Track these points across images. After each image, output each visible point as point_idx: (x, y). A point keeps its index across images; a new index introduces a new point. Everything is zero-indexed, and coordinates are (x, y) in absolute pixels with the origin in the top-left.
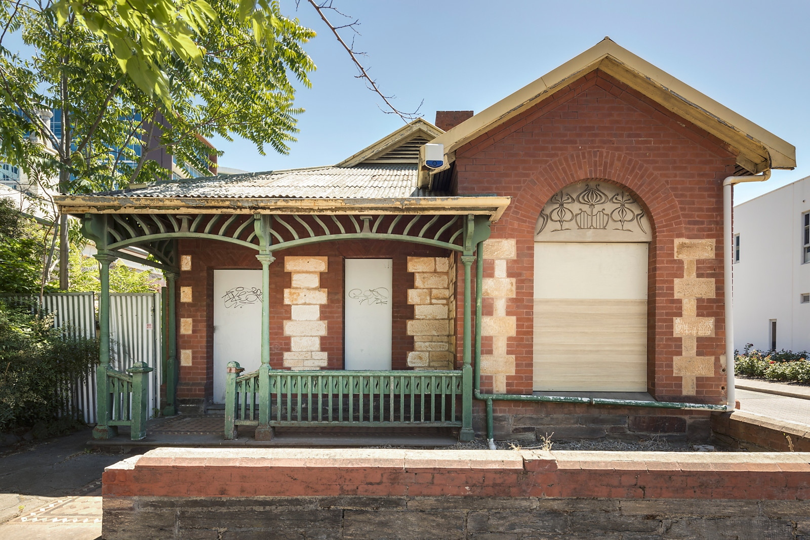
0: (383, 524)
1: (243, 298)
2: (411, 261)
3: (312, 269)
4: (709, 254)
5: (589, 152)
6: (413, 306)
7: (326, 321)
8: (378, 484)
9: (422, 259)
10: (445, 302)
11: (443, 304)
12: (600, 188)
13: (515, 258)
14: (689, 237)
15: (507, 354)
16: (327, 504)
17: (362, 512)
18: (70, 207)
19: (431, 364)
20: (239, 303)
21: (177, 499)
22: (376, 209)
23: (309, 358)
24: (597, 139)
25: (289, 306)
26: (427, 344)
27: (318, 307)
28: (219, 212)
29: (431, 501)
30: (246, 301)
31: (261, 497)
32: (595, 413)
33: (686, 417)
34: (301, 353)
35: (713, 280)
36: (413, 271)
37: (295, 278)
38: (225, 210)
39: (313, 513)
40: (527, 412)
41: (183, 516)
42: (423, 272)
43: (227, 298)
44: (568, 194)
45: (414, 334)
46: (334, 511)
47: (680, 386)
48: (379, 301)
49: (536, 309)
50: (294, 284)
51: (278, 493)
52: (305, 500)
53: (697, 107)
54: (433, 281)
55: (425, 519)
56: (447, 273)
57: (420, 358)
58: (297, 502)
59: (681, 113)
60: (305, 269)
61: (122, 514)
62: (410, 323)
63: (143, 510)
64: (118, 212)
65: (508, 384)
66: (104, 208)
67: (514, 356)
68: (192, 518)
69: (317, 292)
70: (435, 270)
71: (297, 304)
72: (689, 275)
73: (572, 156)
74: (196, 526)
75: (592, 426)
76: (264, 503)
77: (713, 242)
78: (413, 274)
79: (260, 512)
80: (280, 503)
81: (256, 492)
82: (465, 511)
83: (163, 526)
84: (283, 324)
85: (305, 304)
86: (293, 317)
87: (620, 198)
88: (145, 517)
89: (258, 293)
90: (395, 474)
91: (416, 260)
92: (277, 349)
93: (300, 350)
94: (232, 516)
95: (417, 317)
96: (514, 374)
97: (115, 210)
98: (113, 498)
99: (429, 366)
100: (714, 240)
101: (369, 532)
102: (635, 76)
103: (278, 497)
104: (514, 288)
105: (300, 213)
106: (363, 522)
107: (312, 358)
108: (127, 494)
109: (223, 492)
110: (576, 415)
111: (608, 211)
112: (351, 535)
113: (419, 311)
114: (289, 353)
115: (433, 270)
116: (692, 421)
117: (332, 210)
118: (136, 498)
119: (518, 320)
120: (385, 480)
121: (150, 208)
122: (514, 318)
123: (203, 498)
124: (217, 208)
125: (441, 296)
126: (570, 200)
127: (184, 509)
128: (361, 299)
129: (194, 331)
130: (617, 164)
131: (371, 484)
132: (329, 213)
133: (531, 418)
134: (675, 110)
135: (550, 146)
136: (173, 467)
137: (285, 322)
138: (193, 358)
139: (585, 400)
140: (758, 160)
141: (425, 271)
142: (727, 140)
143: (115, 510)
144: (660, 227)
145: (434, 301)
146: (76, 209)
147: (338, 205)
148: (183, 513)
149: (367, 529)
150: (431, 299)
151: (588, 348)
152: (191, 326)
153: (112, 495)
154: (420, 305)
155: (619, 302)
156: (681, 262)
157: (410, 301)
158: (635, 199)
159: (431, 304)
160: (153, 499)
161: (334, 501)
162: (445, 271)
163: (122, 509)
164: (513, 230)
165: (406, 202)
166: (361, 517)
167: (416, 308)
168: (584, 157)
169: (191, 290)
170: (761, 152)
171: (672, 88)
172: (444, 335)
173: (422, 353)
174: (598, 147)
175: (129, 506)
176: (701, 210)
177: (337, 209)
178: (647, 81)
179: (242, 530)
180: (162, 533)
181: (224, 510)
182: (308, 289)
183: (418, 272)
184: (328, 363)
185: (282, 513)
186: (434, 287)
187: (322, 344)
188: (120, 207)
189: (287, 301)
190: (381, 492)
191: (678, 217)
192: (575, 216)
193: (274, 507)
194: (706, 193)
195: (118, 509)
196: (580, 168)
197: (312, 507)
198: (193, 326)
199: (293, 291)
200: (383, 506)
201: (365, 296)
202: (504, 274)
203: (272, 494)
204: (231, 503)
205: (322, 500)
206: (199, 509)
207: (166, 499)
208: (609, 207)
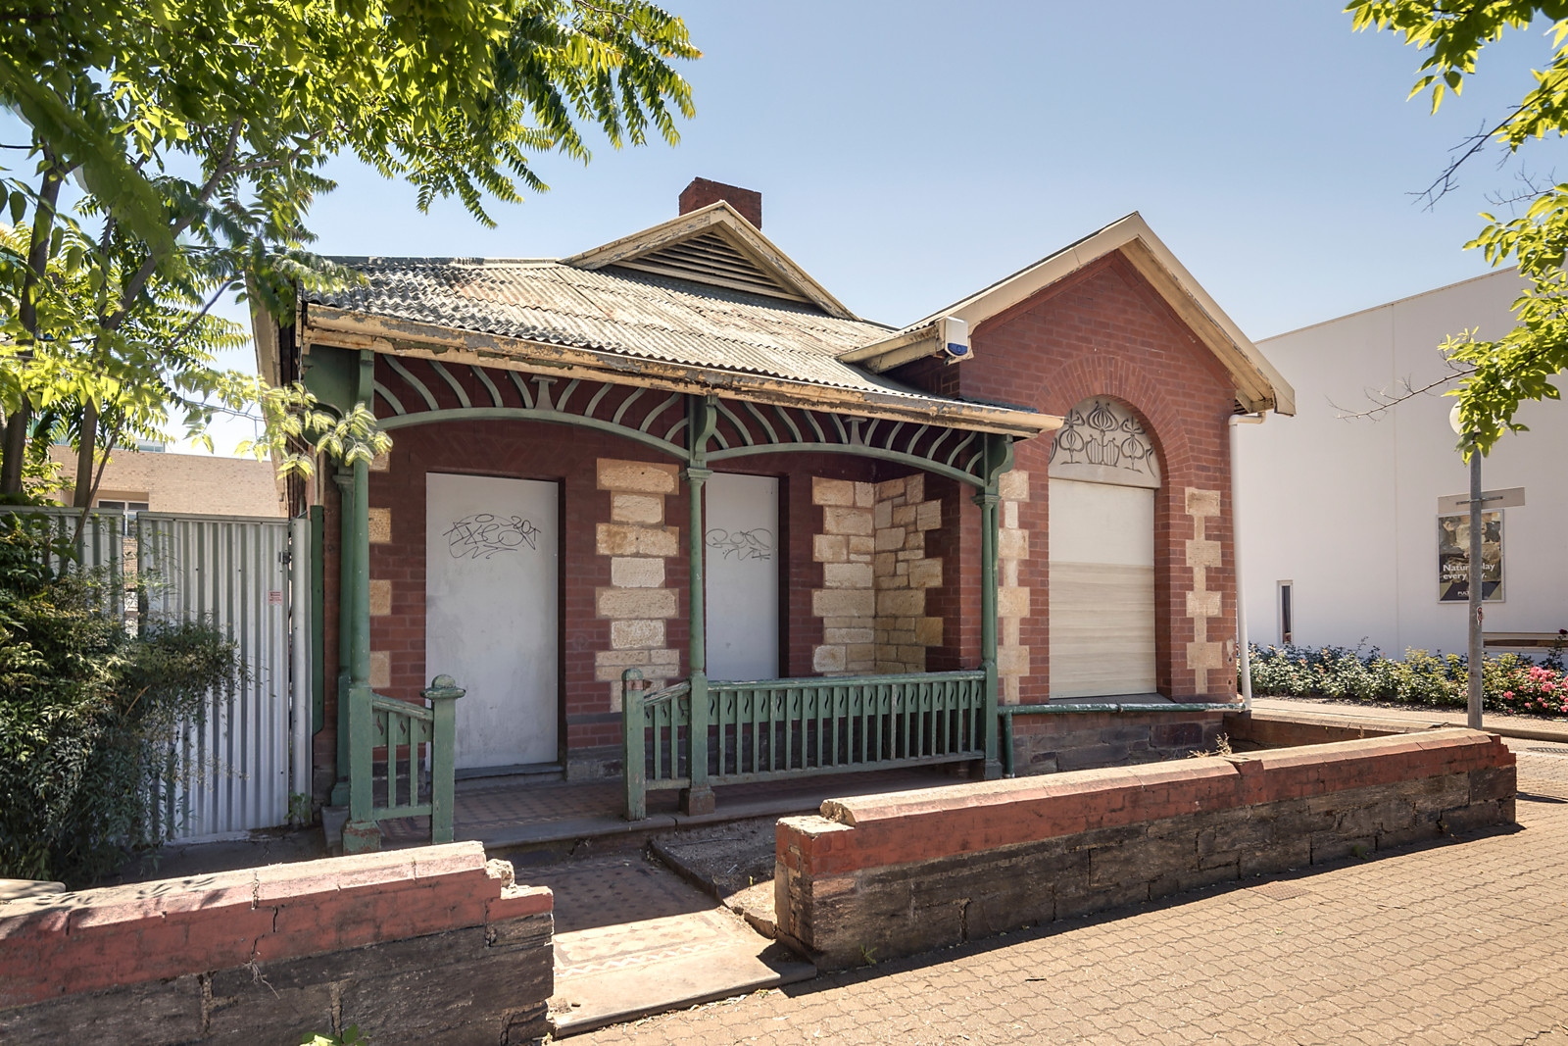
0: (1128, 861)
1: (492, 537)
2: (818, 484)
3: (651, 488)
4: (1214, 510)
5: (1105, 358)
6: (821, 564)
7: (677, 590)
8: (1121, 809)
9: (835, 483)
10: (868, 558)
11: (866, 563)
12: (1110, 408)
13: (1028, 500)
14: (1198, 488)
15: (1021, 644)
16: (1071, 843)
17: (1107, 849)
18: (329, 330)
19: (850, 667)
20: (482, 549)
21: (911, 865)
22: (892, 411)
23: (644, 662)
24: (1113, 342)
25: (608, 559)
26: (844, 631)
27: (661, 562)
28: (646, 383)
29: (1168, 824)
30: (499, 545)
31: (1006, 847)
32: (1118, 723)
33: (1202, 723)
34: (630, 653)
35: (1219, 543)
36: (822, 503)
37: (618, 501)
38: (657, 382)
39: (1061, 858)
40: (1047, 730)
41: (918, 891)
42: (837, 506)
43: (455, 536)
44: (1078, 413)
45: (824, 614)
46: (1081, 852)
47: (1193, 682)
48: (757, 554)
49: (1052, 575)
50: (616, 514)
51: (1025, 837)
52: (1051, 843)
53: (1217, 325)
54: (851, 524)
55: (1164, 847)
56: (871, 510)
57: (833, 656)
58: (1043, 847)
59: (1193, 326)
60: (637, 487)
61: (839, 902)
62: (817, 594)
63: (867, 890)
64: (441, 357)
65: (1022, 690)
66: (408, 345)
67: (1027, 647)
68: (930, 891)
69: (660, 532)
70: (854, 503)
71: (622, 556)
72: (1199, 536)
73: (1087, 360)
74: (935, 902)
75: (1117, 743)
76: (1009, 855)
77: (1216, 494)
78: (821, 508)
79: (1007, 868)
80: (1026, 851)
81: (1001, 841)
82: (1195, 831)
83: (895, 910)
84: (594, 595)
85: (637, 555)
86: (615, 581)
87: (1129, 424)
88: (872, 899)
89: (526, 528)
90: (1135, 795)
91: (825, 484)
92: (583, 645)
93: (628, 646)
94: (976, 879)
95: (827, 584)
96: (1028, 675)
97: (436, 353)
98: (828, 877)
99: (846, 670)
100: (1219, 492)
101: (1114, 874)
102: (1160, 268)
103: (1024, 844)
104: (1027, 546)
105: (786, 404)
106: (1109, 861)
107: (650, 663)
108: (846, 869)
109: (965, 846)
110: (1100, 730)
111: (1118, 443)
112: (1098, 881)
113: (831, 573)
114: (608, 653)
115: (850, 503)
116: (1207, 726)
117: (832, 405)
118: (859, 873)
119: (1032, 593)
120: (1127, 804)
121: (512, 358)
122: (1027, 590)
123: (941, 859)
124: (643, 376)
125: (863, 549)
126: (1080, 422)
127: (919, 879)
128: (726, 548)
129: (395, 609)
130: (1132, 380)
131: (1114, 811)
132: (825, 409)
133: (1052, 739)
134: (1189, 321)
135: (1065, 341)
136: (905, 817)
137: (598, 590)
138: (394, 670)
139: (1113, 706)
140: (1255, 398)
141: (839, 503)
142: (1232, 368)
143: (831, 897)
144: (1172, 471)
145: (853, 557)
146: (341, 337)
147: (853, 399)
148: (918, 885)
149: (1113, 870)
150: (848, 554)
151: (1098, 634)
152: (389, 597)
153: (827, 874)
154: (832, 563)
155: (1127, 569)
156: (1191, 518)
157: (818, 556)
158: (1146, 428)
159: (849, 561)
160: (881, 870)
161: (1079, 840)
162: (869, 506)
163: (841, 894)
164: (1025, 457)
165: (945, 409)
166: (1108, 856)
167: (827, 567)
168: (1100, 365)
169: (389, 515)
170: (1263, 390)
171: (1196, 296)
172: (866, 616)
173: (836, 648)
174: (1114, 353)
175: (850, 887)
176: (1207, 452)
177: (843, 404)
178: (1173, 281)
179: (988, 896)
180: (895, 921)
181: (966, 872)
182: (642, 527)
183: (830, 506)
184: (681, 671)
185: (1028, 866)
186: (853, 532)
187: (669, 634)
188: (445, 348)
189: (602, 549)
190: (1123, 820)
191: (1187, 460)
192: (1086, 444)
193: (1020, 858)
194: (1211, 431)
195: (835, 895)
196: (1096, 379)
197: (1059, 850)
198: (395, 598)
199: (615, 529)
200: (1127, 838)
201: (733, 543)
202: (1016, 524)
203: (1019, 839)
204: (974, 861)
205: (1069, 839)
206: (937, 876)
207: (897, 868)
208: (1120, 436)
